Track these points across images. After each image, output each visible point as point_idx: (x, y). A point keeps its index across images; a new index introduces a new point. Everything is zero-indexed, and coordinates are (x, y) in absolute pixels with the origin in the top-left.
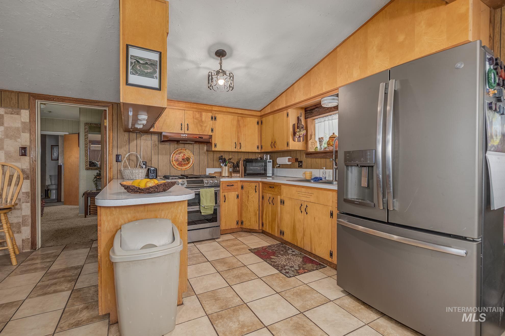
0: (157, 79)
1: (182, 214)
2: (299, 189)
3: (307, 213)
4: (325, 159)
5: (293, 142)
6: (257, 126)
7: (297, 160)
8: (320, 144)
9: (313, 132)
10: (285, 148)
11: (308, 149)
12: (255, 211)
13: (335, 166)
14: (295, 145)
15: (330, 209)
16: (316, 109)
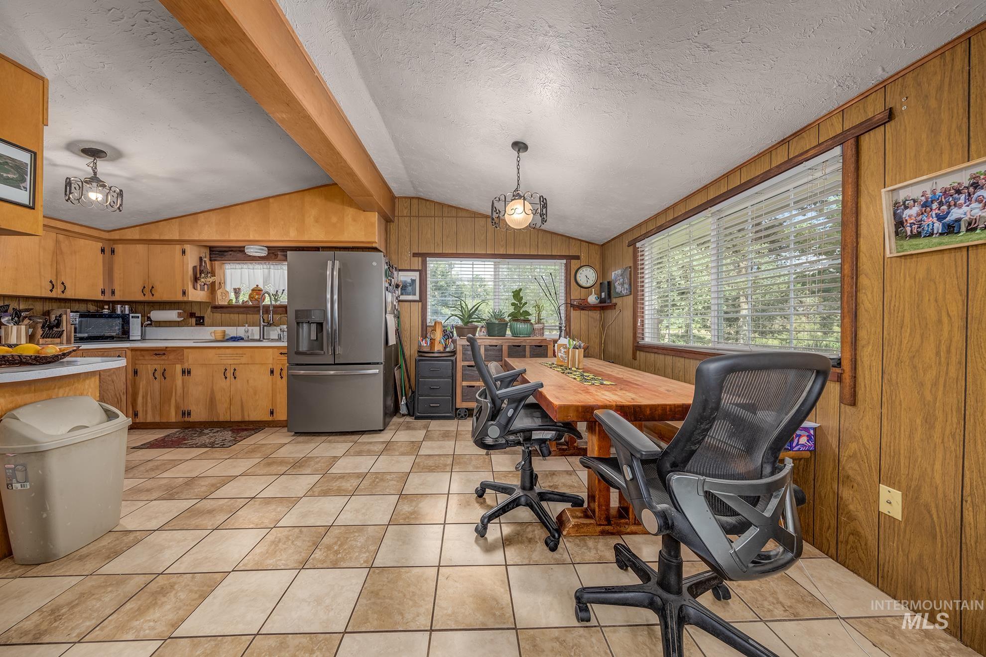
0: (26, 191)
1: (90, 390)
2: (223, 351)
3: (235, 378)
4: (245, 315)
5: (193, 290)
6: (101, 256)
7: (192, 315)
8: (235, 296)
9: (222, 279)
10: (180, 298)
11: (215, 300)
12: (118, 396)
13: (262, 323)
14: (197, 295)
15: (271, 366)
16: (231, 253)
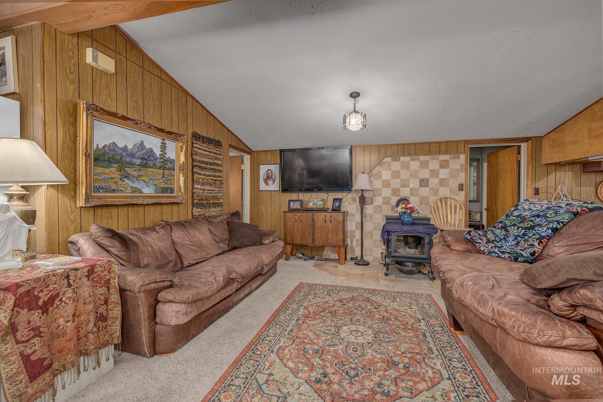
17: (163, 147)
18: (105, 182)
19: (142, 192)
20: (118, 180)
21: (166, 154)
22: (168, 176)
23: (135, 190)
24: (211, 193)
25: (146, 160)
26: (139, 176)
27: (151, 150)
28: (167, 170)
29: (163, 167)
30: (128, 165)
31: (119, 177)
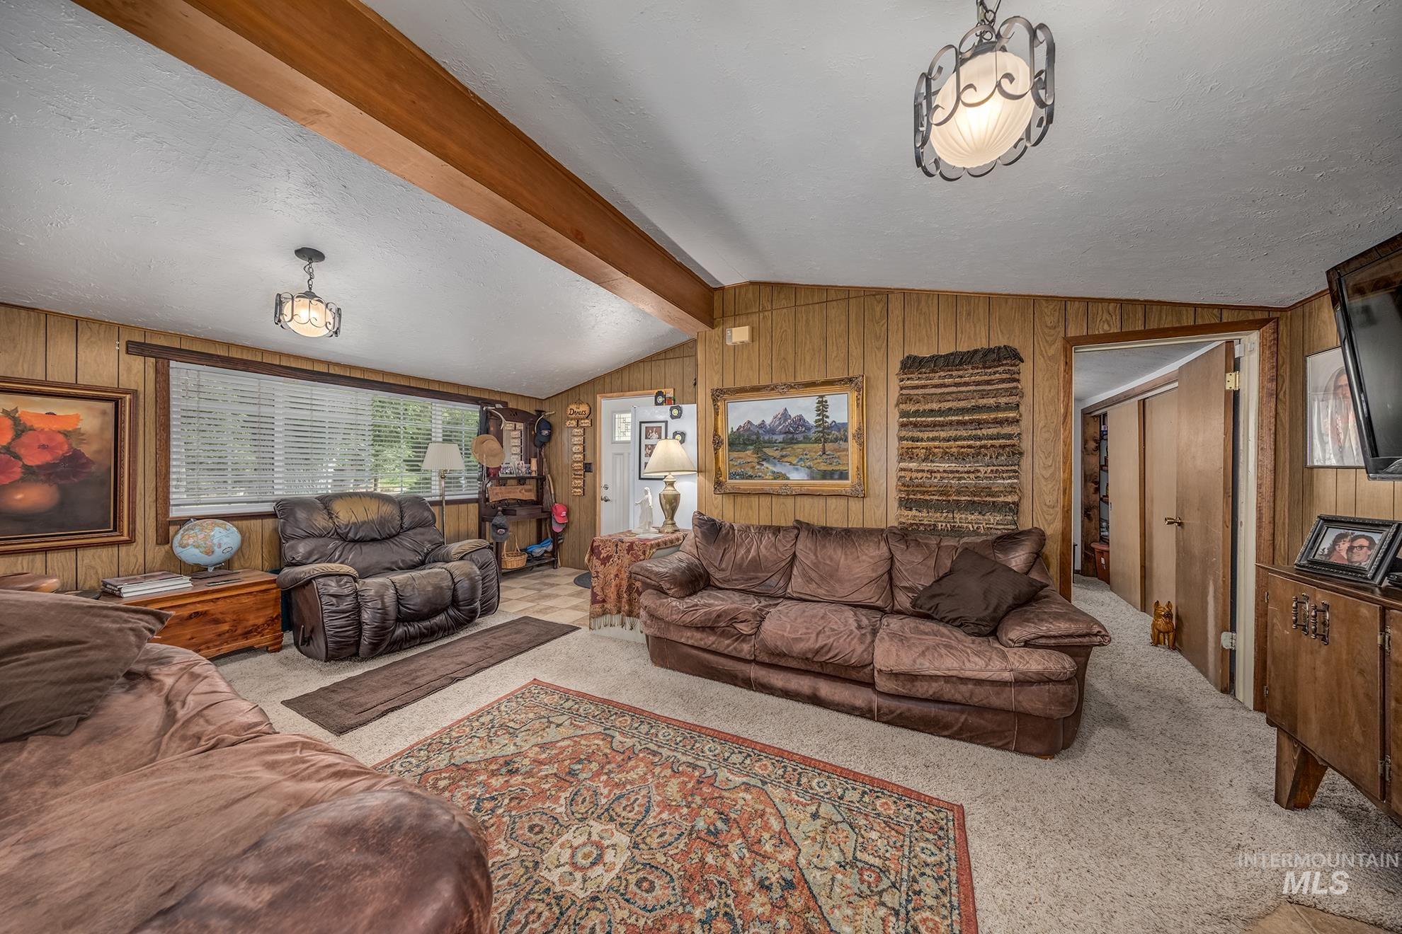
17: (822, 407)
18: (741, 468)
19: (788, 479)
20: (755, 464)
21: (827, 417)
22: (833, 451)
23: (777, 476)
24: (960, 479)
25: (792, 433)
26: (782, 456)
27: (801, 418)
28: (831, 441)
29: (822, 440)
30: (766, 445)
31: (756, 460)
